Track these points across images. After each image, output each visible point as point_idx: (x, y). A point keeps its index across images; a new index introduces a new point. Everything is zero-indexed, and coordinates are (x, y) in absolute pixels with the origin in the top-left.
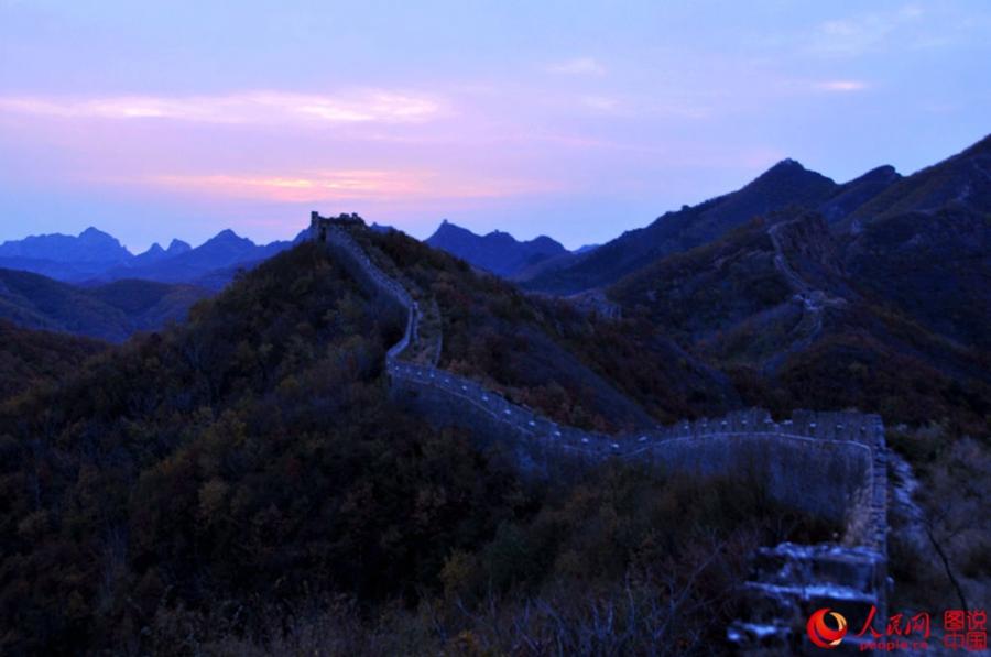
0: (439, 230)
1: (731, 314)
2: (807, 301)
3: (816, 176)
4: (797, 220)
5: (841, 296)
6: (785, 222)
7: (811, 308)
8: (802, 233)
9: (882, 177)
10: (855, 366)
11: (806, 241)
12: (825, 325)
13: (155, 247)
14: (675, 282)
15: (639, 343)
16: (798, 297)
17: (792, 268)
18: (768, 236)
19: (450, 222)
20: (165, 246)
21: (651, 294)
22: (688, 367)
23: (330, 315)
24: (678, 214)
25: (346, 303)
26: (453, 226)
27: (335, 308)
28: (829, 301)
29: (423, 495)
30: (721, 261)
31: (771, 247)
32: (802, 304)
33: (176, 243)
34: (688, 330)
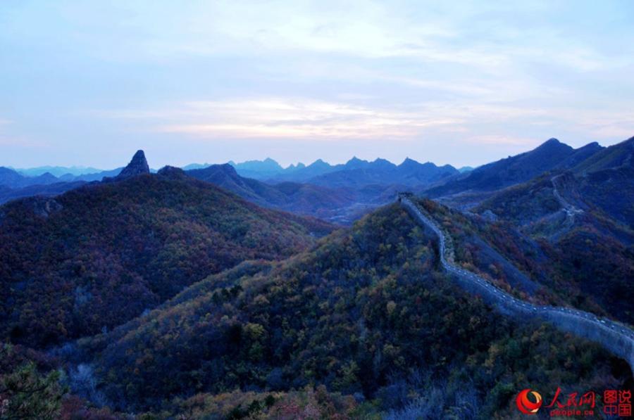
0: (405, 161)
1: (536, 214)
2: (568, 212)
3: (565, 145)
4: (562, 175)
5: (581, 208)
6: (557, 176)
7: (570, 215)
8: (564, 180)
9: (593, 147)
10: (588, 241)
11: (565, 183)
12: (576, 221)
13: (292, 166)
14: (513, 199)
15: (505, 231)
16: (564, 210)
17: (561, 196)
18: (551, 182)
19: (409, 158)
20: (295, 165)
21: (503, 204)
22: (524, 241)
23: (410, 235)
24: (507, 160)
25: (415, 230)
26: (410, 160)
27: (411, 232)
28: (576, 211)
29: (472, 319)
30: (531, 191)
31: (551, 186)
32: (566, 213)
33: (300, 164)
34: (518, 219)
